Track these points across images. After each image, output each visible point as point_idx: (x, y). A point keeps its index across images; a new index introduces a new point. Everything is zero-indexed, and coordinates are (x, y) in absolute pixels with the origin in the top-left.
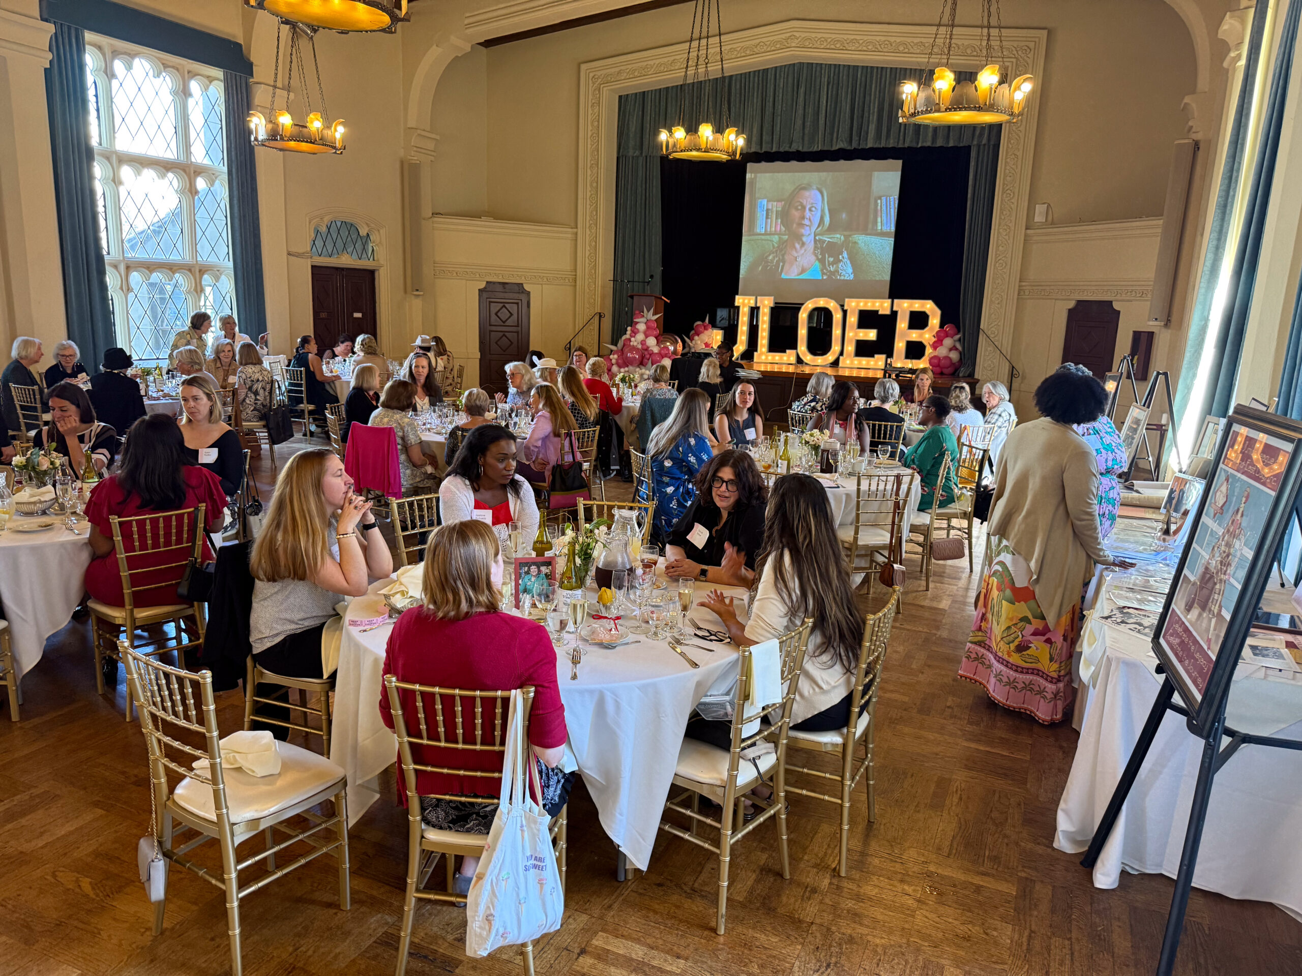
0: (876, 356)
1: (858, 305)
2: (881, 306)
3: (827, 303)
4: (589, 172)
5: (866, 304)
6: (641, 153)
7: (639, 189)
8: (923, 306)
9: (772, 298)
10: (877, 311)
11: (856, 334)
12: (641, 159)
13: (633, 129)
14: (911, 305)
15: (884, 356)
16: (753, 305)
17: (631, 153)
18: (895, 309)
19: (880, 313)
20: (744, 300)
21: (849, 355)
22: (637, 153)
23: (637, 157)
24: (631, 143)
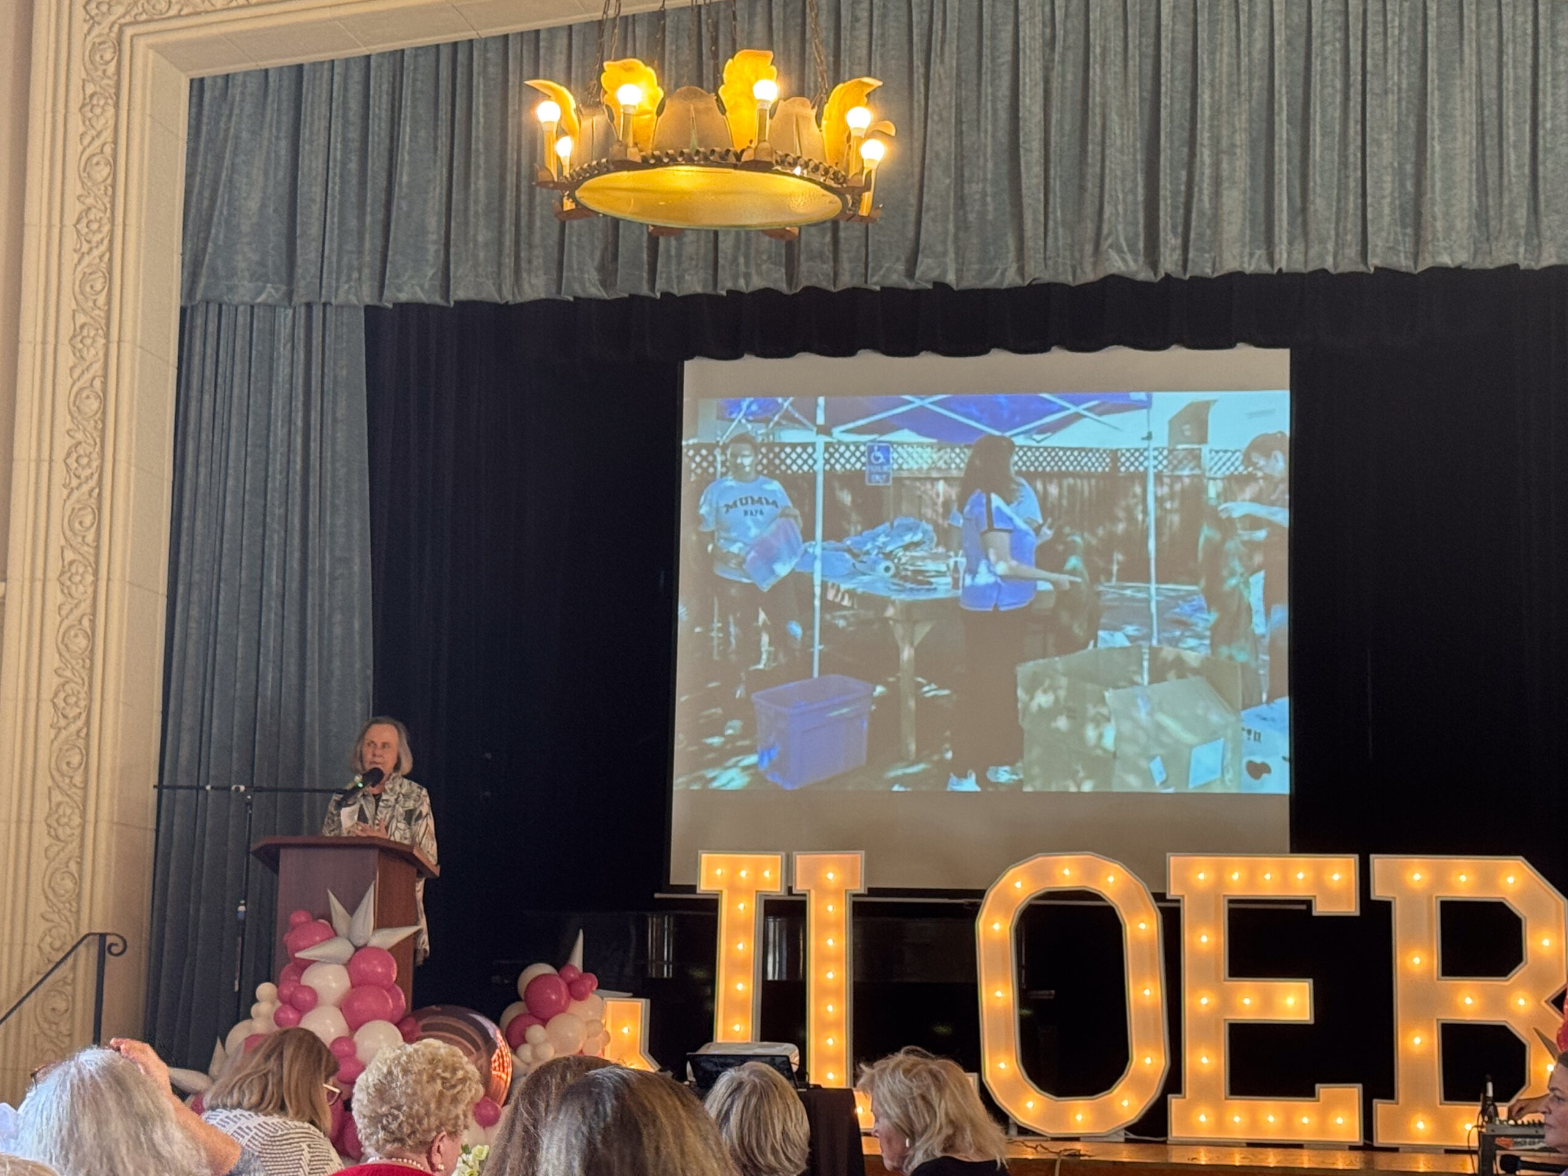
0: (1322, 1090)
1: (1220, 881)
2: (1319, 881)
3: (1090, 872)
4: (66, 357)
5: (1252, 876)
6: (290, 295)
7: (279, 431)
8: (1488, 879)
9: (857, 858)
10: (1308, 903)
11: (1226, 1001)
12: (285, 317)
13: (253, 205)
14: (1440, 878)
15: (1354, 1092)
16: (777, 890)
17: (244, 291)
18: (1378, 893)
19: (1320, 909)
20: (734, 870)
21: (1205, 1092)
22: (270, 293)
23: (272, 308)
24: (245, 257)
